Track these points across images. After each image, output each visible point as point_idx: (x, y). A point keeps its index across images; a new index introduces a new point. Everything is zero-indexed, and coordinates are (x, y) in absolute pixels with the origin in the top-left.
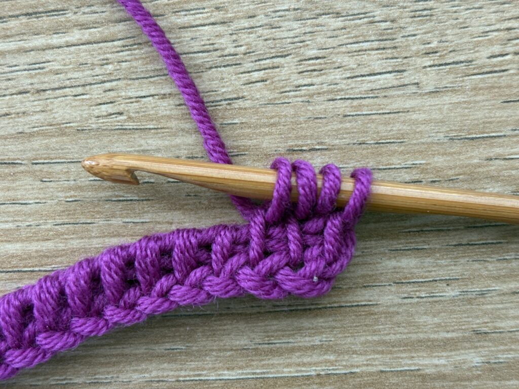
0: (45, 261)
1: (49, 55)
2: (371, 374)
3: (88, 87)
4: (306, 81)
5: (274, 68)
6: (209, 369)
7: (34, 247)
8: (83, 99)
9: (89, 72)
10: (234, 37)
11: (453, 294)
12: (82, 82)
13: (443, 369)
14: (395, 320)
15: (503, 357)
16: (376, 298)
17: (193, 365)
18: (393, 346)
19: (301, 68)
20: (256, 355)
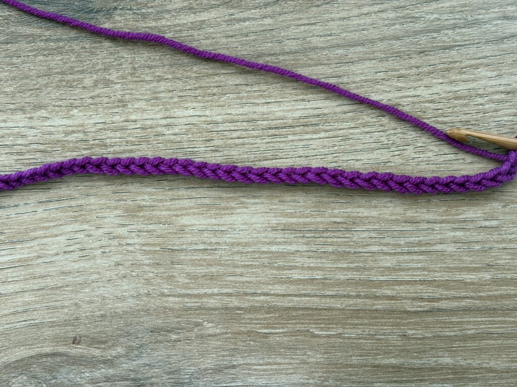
0: (306, 226)
1: (311, 142)
2: (443, 281)
3: (327, 156)
4: (418, 156)
5: (404, 150)
6: (373, 275)
7: (302, 220)
8: (324, 161)
9: (327, 150)
10: (388, 137)
11: (478, 248)
12: (325, 153)
13: (473, 280)
14: (453, 258)
15: (500, 276)
16: (446, 248)
17: (367, 273)
18: (453, 269)
19: (415, 151)
20: (393, 270)
